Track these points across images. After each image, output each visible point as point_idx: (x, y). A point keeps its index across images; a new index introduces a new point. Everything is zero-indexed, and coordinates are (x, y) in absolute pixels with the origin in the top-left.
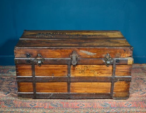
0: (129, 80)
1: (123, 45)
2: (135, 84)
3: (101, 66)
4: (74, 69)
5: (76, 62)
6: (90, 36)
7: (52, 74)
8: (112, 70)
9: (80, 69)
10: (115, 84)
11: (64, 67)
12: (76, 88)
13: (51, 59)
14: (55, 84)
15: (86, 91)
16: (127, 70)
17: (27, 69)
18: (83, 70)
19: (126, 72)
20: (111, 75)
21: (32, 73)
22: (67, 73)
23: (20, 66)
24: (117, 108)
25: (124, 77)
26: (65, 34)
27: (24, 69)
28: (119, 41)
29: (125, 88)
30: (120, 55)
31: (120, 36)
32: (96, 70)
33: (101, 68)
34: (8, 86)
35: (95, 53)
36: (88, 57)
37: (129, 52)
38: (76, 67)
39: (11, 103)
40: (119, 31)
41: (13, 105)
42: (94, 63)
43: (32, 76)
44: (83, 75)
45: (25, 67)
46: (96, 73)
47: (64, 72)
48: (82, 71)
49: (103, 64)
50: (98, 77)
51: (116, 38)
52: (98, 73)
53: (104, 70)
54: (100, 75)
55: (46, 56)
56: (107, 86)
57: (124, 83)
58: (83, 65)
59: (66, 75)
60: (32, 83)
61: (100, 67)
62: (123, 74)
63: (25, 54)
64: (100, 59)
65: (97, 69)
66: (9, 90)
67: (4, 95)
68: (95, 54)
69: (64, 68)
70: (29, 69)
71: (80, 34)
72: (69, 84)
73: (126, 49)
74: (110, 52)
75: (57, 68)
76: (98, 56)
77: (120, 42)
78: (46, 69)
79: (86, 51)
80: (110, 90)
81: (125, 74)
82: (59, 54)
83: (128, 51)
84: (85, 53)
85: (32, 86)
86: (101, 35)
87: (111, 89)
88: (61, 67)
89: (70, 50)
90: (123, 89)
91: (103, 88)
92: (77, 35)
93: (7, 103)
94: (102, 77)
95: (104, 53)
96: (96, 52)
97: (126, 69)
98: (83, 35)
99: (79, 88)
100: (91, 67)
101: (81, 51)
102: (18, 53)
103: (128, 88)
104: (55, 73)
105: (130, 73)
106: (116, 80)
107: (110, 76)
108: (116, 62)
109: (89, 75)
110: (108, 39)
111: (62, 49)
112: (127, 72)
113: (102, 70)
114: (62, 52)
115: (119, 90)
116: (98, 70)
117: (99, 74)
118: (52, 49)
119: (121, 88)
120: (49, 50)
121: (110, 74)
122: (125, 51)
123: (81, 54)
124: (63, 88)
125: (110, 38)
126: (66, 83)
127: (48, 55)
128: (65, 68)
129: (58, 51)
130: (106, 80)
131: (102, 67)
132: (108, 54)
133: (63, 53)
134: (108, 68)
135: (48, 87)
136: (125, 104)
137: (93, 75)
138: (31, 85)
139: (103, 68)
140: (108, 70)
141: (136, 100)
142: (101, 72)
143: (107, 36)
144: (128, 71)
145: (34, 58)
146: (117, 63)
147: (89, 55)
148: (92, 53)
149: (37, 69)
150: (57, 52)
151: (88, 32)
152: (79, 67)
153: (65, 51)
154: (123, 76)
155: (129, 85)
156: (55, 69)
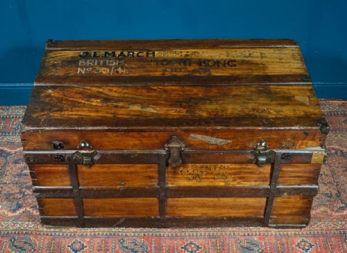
0: (313, 194)
1: (301, 111)
3: (244, 166)
4: (175, 173)
5: (181, 161)
6: (217, 63)
7: (119, 182)
8: (271, 174)
9: (191, 171)
10: (278, 200)
11: (150, 168)
12: (180, 208)
13: (116, 152)
14: (129, 200)
16: (310, 173)
17: (58, 172)
18: (197, 175)
19: (306, 177)
20: (268, 183)
21: (71, 180)
22: (157, 180)
23: (40, 167)
25: (300, 188)
26: (154, 53)
27: (49, 172)
29: (301, 208)
30: (294, 144)
32: (230, 174)
33: (242, 170)
35: (229, 139)
36: (211, 147)
37: (316, 137)
38: (181, 169)
39: (25, 243)
41: (30, 248)
42: (227, 160)
43: (71, 185)
44: (198, 184)
45: (53, 168)
46: (231, 180)
47: (151, 178)
48: (197, 177)
49: (250, 162)
50: (235, 189)
52: (234, 180)
53: (252, 173)
54: (239, 183)
55: (102, 146)
56: (259, 205)
57: (298, 199)
58: (197, 165)
59: (156, 184)
60: (72, 200)
61: (239, 169)
62: (298, 182)
63: (49, 143)
64: (243, 151)
65: (234, 171)
68: (229, 141)
69: (149, 170)
70: (63, 172)
71: (193, 56)
72: (162, 202)
73: (310, 130)
74: (267, 136)
75: (132, 169)
76: (237, 145)
77: (297, 98)
78: (105, 173)
79: (207, 135)
80: (263, 211)
81: (302, 181)
82: (137, 142)
83: (314, 136)
84: (203, 139)
85: (73, 204)
86: (248, 63)
87: (266, 209)
88: (142, 168)
89: (165, 134)
90: (294, 210)
91: (246, 206)
92: (185, 61)
93: (16, 243)
94: (246, 189)
95: (252, 140)
96: (230, 136)
97: (305, 172)
98: (200, 62)
100: (217, 169)
101: (192, 135)
102: (32, 141)
103: (307, 208)
104: (127, 181)
105: (317, 179)
106: (280, 192)
107: (266, 185)
108: (282, 158)
109: (211, 184)
111: (142, 131)
112: (308, 177)
113: (246, 173)
114: (145, 137)
115: (286, 212)
116: (235, 174)
117: (239, 181)
118: (118, 131)
119: (289, 208)
120: (110, 134)
121: (266, 181)
122: (306, 134)
123: (192, 143)
124: (147, 208)
126: (156, 199)
127: (107, 143)
128: (152, 169)
129: (133, 137)
130: (254, 193)
131: (245, 168)
132: (261, 143)
133: (145, 141)
134: (261, 170)
135: (113, 207)
137: (222, 184)
138: (69, 203)
139: (249, 169)
140: (260, 173)
142: (241, 178)
144: (311, 175)
145: (74, 152)
146: (283, 161)
147: (212, 144)
148: (221, 140)
149: (83, 173)
150: (130, 139)
151: (214, 44)
152: (190, 168)
153: (150, 136)
154: (299, 185)
155: (310, 202)
156: (127, 173)
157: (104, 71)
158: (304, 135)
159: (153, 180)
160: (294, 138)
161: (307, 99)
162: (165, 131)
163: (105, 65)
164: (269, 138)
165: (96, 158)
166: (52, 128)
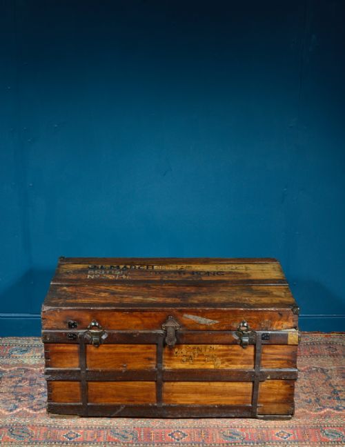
0: (293, 378)
1: (276, 300)
2: (307, 385)
3: (230, 348)
4: (171, 354)
5: (176, 340)
6: (208, 273)
7: (122, 364)
8: (255, 356)
9: (185, 353)
10: (263, 385)
11: (150, 348)
12: (175, 395)
13: (121, 332)
14: (130, 384)
15: (197, 401)
16: (288, 356)
17: (70, 352)
18: (191, 356)
19: (285, 360)
20: (253, 366)
21: (80, 361)
22: (155, 362)
23: (53, 346)
24: (257, 443)
25: (281, 372)
26: (153, 267)
27: (62, 352)
28: (271, 290)
29: (285, 395)
30: (272, 325)
31: (276, 275)
32: (219, 356)
33: (229, 352)
34: (12, 389)
35: (216, 319)
36: (201, 327)
37: (290, 317)
38: (176, 350)
39: (23, 432)
40: (276, 261)
41: (27, 435)
42: (215, 341)
43: (79, 367)
44: (191, 367)
45: (66, 348)
46: (220, 362)
47: (150, 359)
48: (190, 358)
49: (235, 343)
50: (223, 371)
51: (266, 280)
52: (223, 363)
53: (237, 355)
54: (227, 366)
55: (109, 326)
56: (244, 391)
57: (281, 385)
58: (190, 346)
59: (154, 366)
60: (78, 383)
61: (226, 350)
62: (279, 365)
63: (65, 323)
64: (228, 332)
65: (221, 353)
66: (16, 399)
67: (7, 413)
68: (217, 322)
69: (148, 351)
70: (73, 352)
71: (187, 269)
72: (159, 386)
73: (283, 311)
74: (248, 317)
75: (134, 350)
76: (223, 326)
77: (275, 293)
78: (110, 354)
79: (197, 315)
80: (250, 398)
81: (283, 364)
82: (139, 322)
83: (288, 317)
84: (194, 319)
85: (79, 388)
86: (234, 273)
87: (252, 396)
88: (143, 349)
89: (162, 314)
90: (280, 398)
91: (235, 393)
92: (180, 272)
93: (14, 433)
94: (232, 371)
95: (235, 321)
96: (217, 317)
97: (284, 355)
98: (193, 273)
99: (183, 393)
100: (208, 350)
101: (185, 315)
102: (50, 320)
103: (290, 395)
104: (130, 363)
105: (295, 362)
106: (263, 376)
107: (250, 368)
108: (263, 339)
109: (202, 367)
110: (247, 284)
111: (144, 311)
112: (288, 360)
113: (232, 355)
114: (145, 317)
115: (271, 399)
116: (223, 356)
117: (227, 363)
118: (123, 311)
119: (273, 395)
120: (117, 313)
121: (250, 364)
122: (281, 315)
123: (185, 323)
124: (146, 394)
125: (253, 281)
126: (154, 383)
127: (114, 323)
128: (151, 351)
129: (136, 316)
130: (240, 377)
131: (231, 350)
132: (244, 323)
133: (147, 321)
134: (245, 351)
135: (114, 392)
136: (277, 434)
137: (212, 367)
138: (75, 387)
139: (234, 351)
140: (245, 355)
141: (302, 426)
142: (229, 360)
143: (248, 275)
144: (290, 358)
145: (85, 331)
146: (264, 342)
147: (201, 325)
148: (209, 320)
149: (91, 353)
150: (133, 318)
151: (206, 261)
152: (184, 350)
153: (150, 316)
154: (280, 368)
155: (292, 388)
156: (129, 354)
157: (110, 277)
158: (279, 315)
159: (152, 362)
160: (271, 319)
161: (283, 294)
162: (163, 311)
163: (110, 273)
164: (250, 319)
165: (104, 337)
166: (69, 308)
